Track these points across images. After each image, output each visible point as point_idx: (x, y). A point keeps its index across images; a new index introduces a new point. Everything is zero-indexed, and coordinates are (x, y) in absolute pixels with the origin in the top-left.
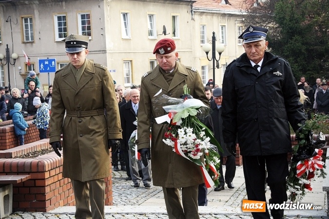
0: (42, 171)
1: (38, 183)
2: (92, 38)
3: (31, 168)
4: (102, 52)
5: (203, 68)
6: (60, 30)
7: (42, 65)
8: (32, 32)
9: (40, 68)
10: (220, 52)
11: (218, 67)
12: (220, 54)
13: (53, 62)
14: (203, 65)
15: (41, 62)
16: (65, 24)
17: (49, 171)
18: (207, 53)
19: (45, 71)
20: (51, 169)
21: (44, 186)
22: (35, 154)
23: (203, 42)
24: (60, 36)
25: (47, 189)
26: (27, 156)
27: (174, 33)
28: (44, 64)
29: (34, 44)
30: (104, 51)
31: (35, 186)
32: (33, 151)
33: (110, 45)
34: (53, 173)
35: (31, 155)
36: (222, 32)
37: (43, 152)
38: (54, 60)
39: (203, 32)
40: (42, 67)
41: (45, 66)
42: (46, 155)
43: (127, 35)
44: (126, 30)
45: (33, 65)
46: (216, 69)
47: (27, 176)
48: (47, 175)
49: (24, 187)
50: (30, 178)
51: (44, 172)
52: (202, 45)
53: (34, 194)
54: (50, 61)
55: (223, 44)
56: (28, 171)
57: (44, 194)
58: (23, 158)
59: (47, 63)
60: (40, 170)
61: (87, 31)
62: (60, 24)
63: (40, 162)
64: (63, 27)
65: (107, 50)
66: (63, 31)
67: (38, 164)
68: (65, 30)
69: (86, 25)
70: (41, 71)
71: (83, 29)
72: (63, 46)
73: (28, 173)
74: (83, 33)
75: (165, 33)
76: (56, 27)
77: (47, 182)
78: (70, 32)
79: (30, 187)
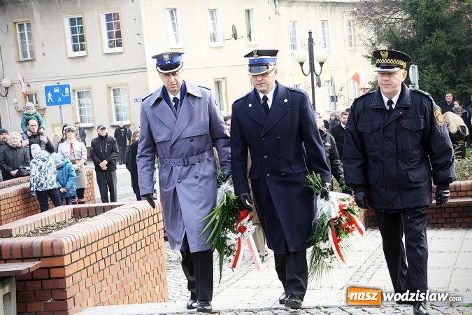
0: (59, 254)
1: (54, 273)
2: (124, 49)
3: (42, 251)
4: (140, 70)
6: (74, 39)
7: (50, 95)
8: (31, 44)
9: (47, 98)
10: (322, 61)
11: (319, 84)
12: (321, 64)
13: (67, 89)
15: (48, 89)
16: (82, 29)
17: (70, 253)
18: (301, 64)
19: (55, 103)
20: (73, 251)
21: (63, 278)
22: (46, 230)
23: (294, 47)
24: (75, 49)
25: (68, 282)
26: (35, 233)
27: (249, 36)
28: (52, 93)
29: (35, 63)
31: (50, 278)
32: (44, 225)
34: (76, 256)
35: (40, 232)
36: (324, 31)
37: (59, 226)
38: (68, 86)
39: (294, 33)
40: (50, 98)
41: (55, 96)
42: (64, 230)
43: (177, 42)
44: (176, 35)
45: (36, 95)
46: (317, 88)
47: (37, 263)
48: (67, 260)
49: (33, 279)
50: (42, 266)
51: (62, 255)
52: (293, 51)
53: (49, 290)
54: (62, 88)
55: (326, 50)
56: (38, 255)
57: (63, 290)
58: (29, 236)
59: (57, 90)
60: (56, 254)
61: (116, 39)
62: (73, 30)
63: (56, 240)
64: (78, 35)
65: (147, 66)
66: (79, 41)
67: (52, 245)
68: (82, 39)
69: (115, 30)
70: (48, 104)
71: (110, 36)
72: (80, 64)
73: (39, 258)
74: (110, 42)
75: (235, 36)
76: (69, 36)
77: (68, 271)
78: (89, 42)
79: (41, 280)
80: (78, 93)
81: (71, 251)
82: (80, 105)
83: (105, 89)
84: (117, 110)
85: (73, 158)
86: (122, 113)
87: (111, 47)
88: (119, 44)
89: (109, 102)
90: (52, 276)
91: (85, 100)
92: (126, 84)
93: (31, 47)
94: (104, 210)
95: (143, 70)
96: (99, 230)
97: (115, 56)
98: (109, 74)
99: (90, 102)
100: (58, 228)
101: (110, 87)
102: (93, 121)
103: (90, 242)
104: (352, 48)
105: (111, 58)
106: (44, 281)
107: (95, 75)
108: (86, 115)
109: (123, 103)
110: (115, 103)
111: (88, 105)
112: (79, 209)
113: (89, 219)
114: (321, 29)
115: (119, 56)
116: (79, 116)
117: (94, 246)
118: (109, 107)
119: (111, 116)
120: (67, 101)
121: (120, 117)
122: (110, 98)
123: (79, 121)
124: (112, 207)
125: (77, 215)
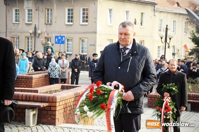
0: (55, 101)
1: (52, 109)
2: (88, 23)
3: (49, 99)
4: (94, 33)
5: (159, 47)
6: (69, 17)
7: (57, 39)
8: (51, 17)
9: (55, 41)
10: (170, 38)
11: (169, 47)
12: (170, 39)
13: (64, 38)
14: (159, 46)
15: (56, 37)
16: (72, 14)
17: (59, 102)
18: (162, 38)
19: (58, 43)
20: (60, 101)
21: (55, 111)
22: (51, 92)
23: (160, 30)
24: (69, 21)
25: (57, 112)
26: (47, 93)
27: (141, 24)
28: (58, 39)
29: (52, 25)
30: (96, 33)
31: (50, 110)
32: (50, 90)
33: (99, 29)
34: (61, 103)
35: (49, 92)
36: (174, 25)
37: (56, 91)
38: (64, 37)
39: (161, 24)
40: (57, 41)
41: (59, 40)
42: (57, 93)
43: (111, 23)
44: (110, 20)
45: (50, 38)
46: (167, 49)
47: (47, 104)
48: (58, 104)
49: (44, 110)
50: (48, 105)
51: (56, 102)
52: (159, 32)
53: (50, 115)
54: (62, 37)
55: (174, 33)
56: (47, 101)
57: (55, 115)
58: (44, 93)
59: (60, 38)
60: (54, 101)
61: (86, 19)
62: (69, 14)
63: (55, 96)
64: (71, 16)
65: (97, 32)
66: (71, 18)
67: (53, 98)
68: (72, 17)
69: (85, 15)
70: (56, 43)
71: (83, 17)
72: (70, 28)
73: (47, 102)
74: (83, 20)
75: (135, 23)
76: (67, 15)
77: (58, 108)
78: (74, 19)
79: (47, 110)
80: (67, 39)
81: (59, 101)
82: (67, 44)
83: (78, 39)
84: (82, 48)
85: (63, 66)
86: (84, 50)
87: (83, 22)
88: (87, 21)
89: (80, 44)
90: (51, 110)
91: (70, 43)
92: (87, 38)
93: (51, 19)
94: (73, 87)
95: (95, 33)
96: (71, 94)
97: (84, 26)
98: (81, 33)
99: (72, 44)
100: (55, 92)
101: (80, 39)
102: (72, 52)
103: (67, 99)
104: (185, 34)
105: (83, 26)
106: (48, 111)
107: (75, 33)
108: (69, 49)
109: (85, 46)
110: (82, 45)
111: (71, 45)
112: (64, 86)
113: (67, 90)
114: (173, 24)
115: (86, 26)
116: (66, 49)
117: (68, 100)
118: (79, 46)
119: (79, 50)
120: (63, 42)
121: (83, 51)
122: (80, 43)
123: (66, 51)
124: (76, 87)
125: (63, 88)
